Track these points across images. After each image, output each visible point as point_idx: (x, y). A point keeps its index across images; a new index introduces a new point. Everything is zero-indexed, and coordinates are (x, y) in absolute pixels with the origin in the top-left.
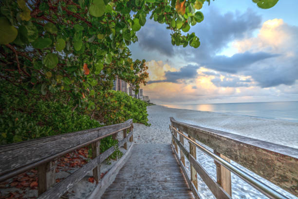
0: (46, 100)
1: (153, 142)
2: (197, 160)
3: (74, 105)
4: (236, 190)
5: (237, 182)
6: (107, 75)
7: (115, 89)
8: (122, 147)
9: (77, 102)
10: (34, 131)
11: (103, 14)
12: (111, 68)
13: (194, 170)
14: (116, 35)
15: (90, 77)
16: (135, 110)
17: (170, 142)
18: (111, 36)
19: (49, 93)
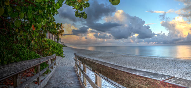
0: (16, 43)
1: (66, 65)
2: (87, 74)
3: (28, 46)
4: (103, 86)
5: (104, 83)
6: (43, 31)
7: (47, 38)
8: (51, 68)
9: (29, 45)
10: (11, 59)
11: (41, 1)
12: (46, 27)
13: (85, 78)
14: (48, 11)
15: (35, 32)
16: (57, 49)
17: (74, 66)
18: (45, 11)
19: (17, 40)
